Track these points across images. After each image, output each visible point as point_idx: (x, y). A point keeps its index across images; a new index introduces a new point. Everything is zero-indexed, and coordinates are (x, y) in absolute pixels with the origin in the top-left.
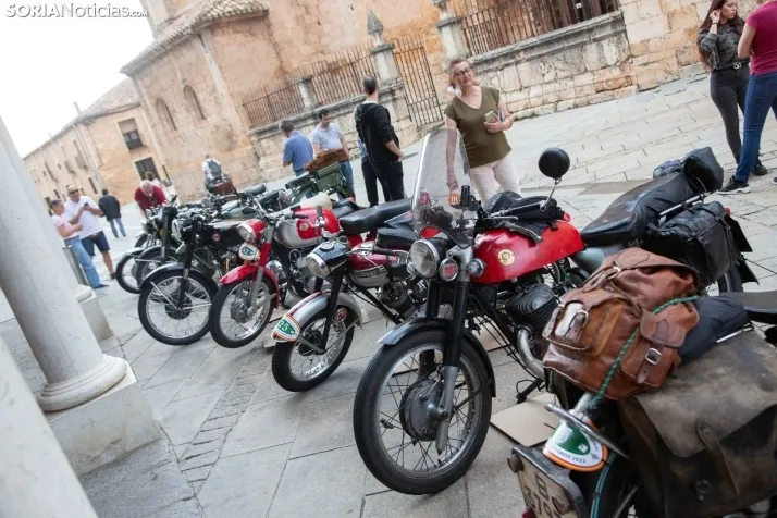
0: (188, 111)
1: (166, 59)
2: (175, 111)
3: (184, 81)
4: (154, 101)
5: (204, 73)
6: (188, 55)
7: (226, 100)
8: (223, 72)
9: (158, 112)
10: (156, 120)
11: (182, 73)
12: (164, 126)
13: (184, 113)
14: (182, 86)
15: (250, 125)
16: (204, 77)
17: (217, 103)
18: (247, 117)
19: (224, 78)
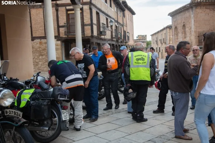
0: (182, 33)
1: (181, 14)
2: (179, 32)
3: (184, 22)
4: (175, 27)
5: (190, 21)
6: (187, 14)
7: (193, 33)
8: (195, 23)
9: (175, 31)
10: (174, 34)
11: (184, 20)
12: (175, 36)
13: (181, 34)
14: (183, 24)
15: (198, 44)
16: (189, 23)
17: (190, 33)
18: (198, 42)
19: (195, 25)
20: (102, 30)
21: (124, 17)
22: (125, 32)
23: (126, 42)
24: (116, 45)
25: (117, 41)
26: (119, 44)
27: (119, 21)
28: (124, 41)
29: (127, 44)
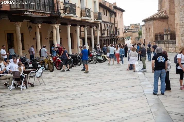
14: (149, 28)
15: (155, 40)
18: (155, 38)
20: (103, 33)
21: (116, 17)
22: (116, 28)
23: (117, 36)
24: (110, 39)
25: (111, 37)
26: (112, 38)
27: (112, 22)
28: (115, 36)
29: (118, 37)
